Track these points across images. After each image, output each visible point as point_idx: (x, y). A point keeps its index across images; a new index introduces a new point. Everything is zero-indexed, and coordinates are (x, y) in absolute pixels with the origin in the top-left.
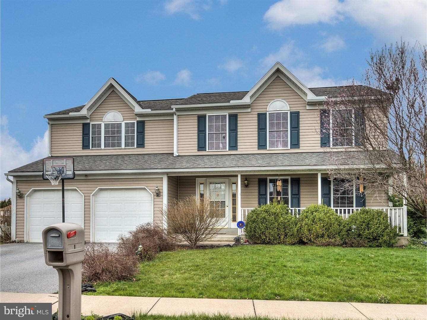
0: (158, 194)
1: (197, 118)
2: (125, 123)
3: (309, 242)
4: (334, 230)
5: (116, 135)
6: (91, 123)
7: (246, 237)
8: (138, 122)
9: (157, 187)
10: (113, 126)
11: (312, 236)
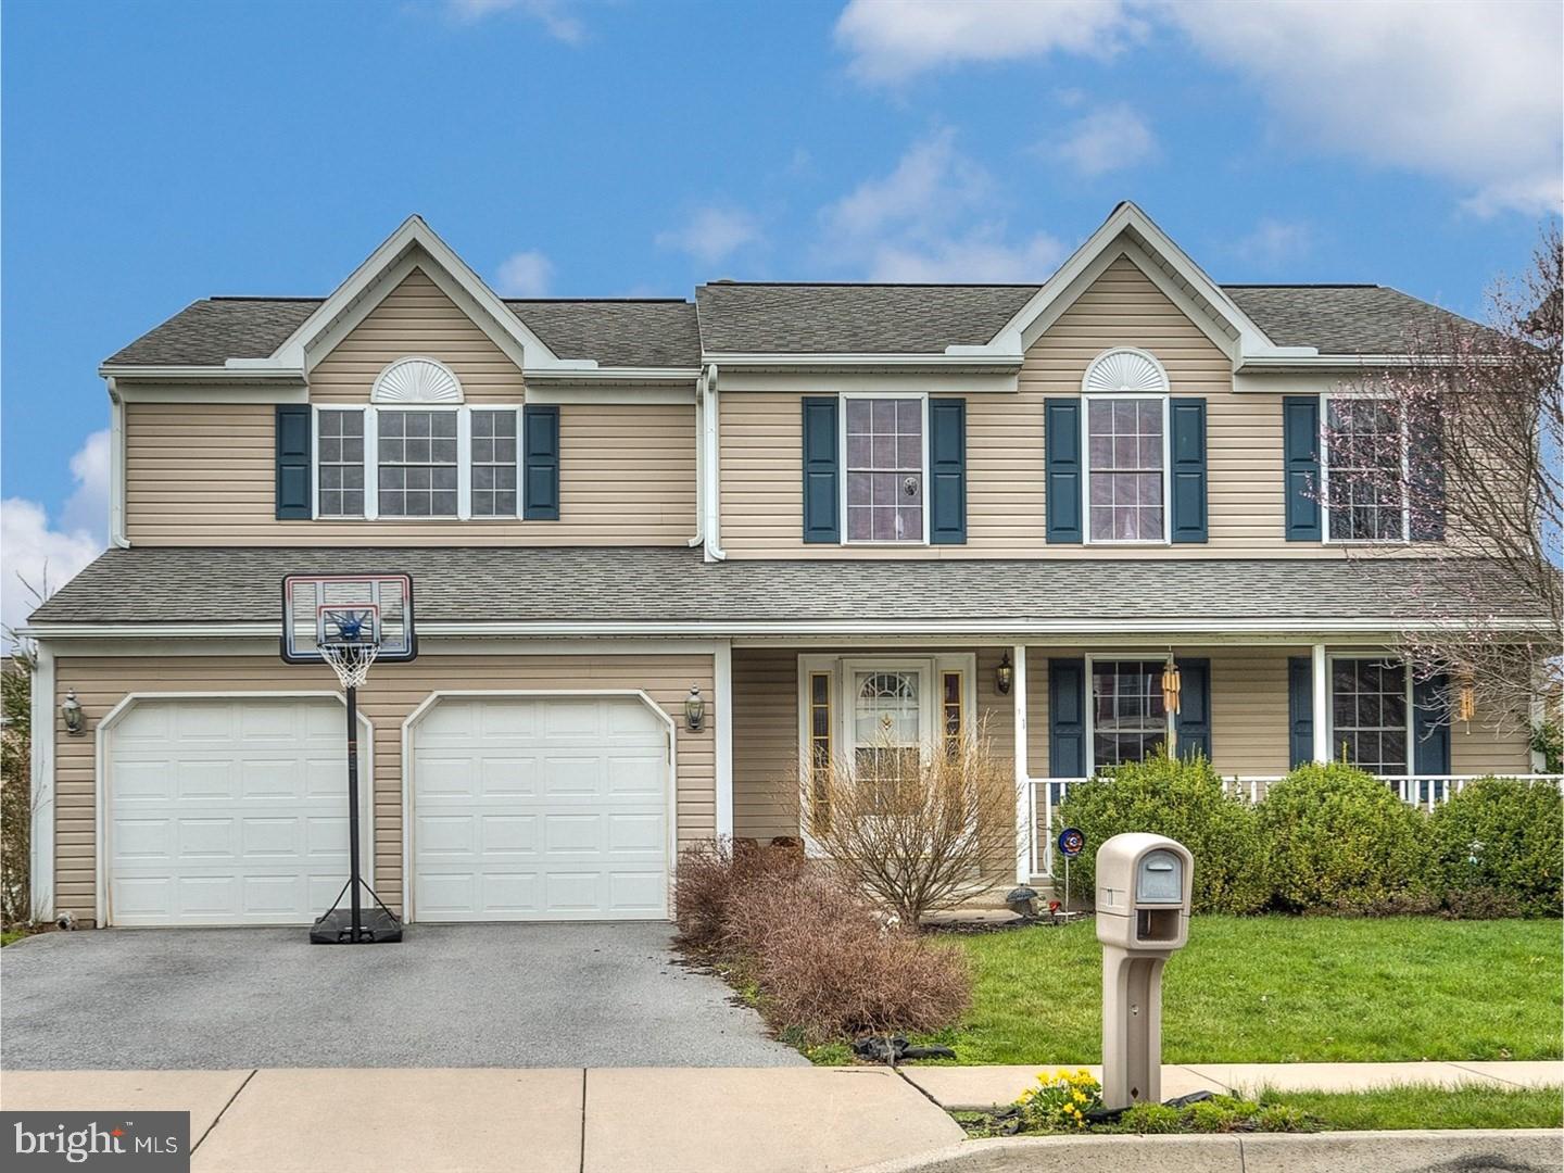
0: (696, 723)
1: (798, 408)
2: (472, 412)
3: (1311, 903)
4: (1407, 858)
5: (431, 463)
6: (316, 407)
7: (1058, 890)
8: (531, 411)
9: (695, 694)
10: (417, 421)
11: (1326, 879)
